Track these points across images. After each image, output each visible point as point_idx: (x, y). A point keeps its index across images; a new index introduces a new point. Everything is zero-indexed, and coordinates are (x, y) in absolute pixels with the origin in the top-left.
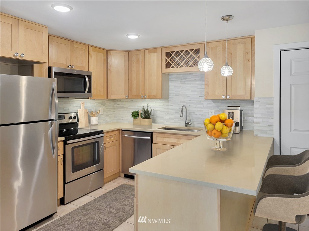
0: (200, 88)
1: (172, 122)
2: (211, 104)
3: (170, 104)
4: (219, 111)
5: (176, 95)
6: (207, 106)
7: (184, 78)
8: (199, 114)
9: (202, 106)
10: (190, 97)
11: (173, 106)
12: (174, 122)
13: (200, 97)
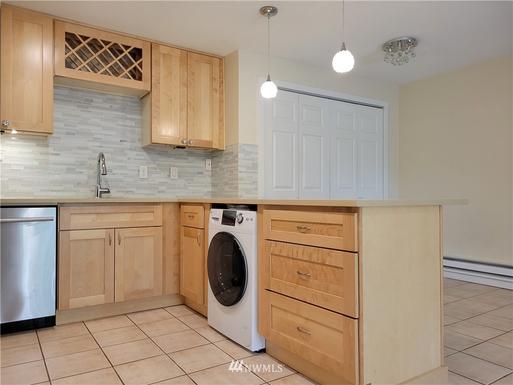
0: (122, 125)
1: (59, 191)
2: (142, 155)
3: (51, 150)
4: (155, 168)
5: (68, 133)
6: (135, 159)
7: (86, 100)
8: (121, 174)
9: (125, 158)
10: (101, 139)
11: (59, 155)
12: (62, 191)
13: (121, 141)
